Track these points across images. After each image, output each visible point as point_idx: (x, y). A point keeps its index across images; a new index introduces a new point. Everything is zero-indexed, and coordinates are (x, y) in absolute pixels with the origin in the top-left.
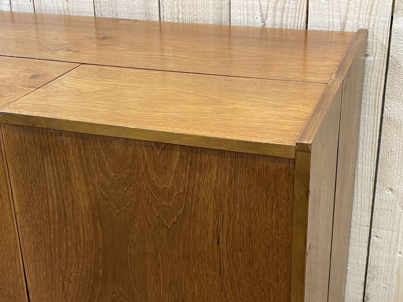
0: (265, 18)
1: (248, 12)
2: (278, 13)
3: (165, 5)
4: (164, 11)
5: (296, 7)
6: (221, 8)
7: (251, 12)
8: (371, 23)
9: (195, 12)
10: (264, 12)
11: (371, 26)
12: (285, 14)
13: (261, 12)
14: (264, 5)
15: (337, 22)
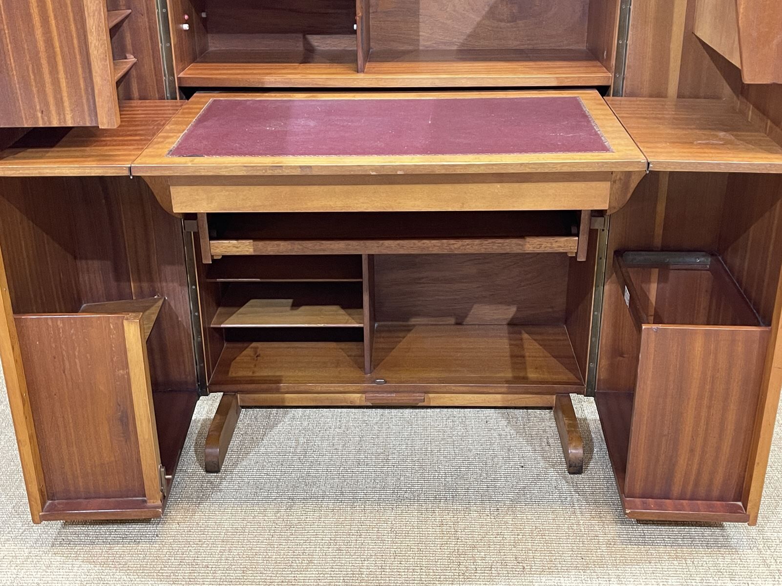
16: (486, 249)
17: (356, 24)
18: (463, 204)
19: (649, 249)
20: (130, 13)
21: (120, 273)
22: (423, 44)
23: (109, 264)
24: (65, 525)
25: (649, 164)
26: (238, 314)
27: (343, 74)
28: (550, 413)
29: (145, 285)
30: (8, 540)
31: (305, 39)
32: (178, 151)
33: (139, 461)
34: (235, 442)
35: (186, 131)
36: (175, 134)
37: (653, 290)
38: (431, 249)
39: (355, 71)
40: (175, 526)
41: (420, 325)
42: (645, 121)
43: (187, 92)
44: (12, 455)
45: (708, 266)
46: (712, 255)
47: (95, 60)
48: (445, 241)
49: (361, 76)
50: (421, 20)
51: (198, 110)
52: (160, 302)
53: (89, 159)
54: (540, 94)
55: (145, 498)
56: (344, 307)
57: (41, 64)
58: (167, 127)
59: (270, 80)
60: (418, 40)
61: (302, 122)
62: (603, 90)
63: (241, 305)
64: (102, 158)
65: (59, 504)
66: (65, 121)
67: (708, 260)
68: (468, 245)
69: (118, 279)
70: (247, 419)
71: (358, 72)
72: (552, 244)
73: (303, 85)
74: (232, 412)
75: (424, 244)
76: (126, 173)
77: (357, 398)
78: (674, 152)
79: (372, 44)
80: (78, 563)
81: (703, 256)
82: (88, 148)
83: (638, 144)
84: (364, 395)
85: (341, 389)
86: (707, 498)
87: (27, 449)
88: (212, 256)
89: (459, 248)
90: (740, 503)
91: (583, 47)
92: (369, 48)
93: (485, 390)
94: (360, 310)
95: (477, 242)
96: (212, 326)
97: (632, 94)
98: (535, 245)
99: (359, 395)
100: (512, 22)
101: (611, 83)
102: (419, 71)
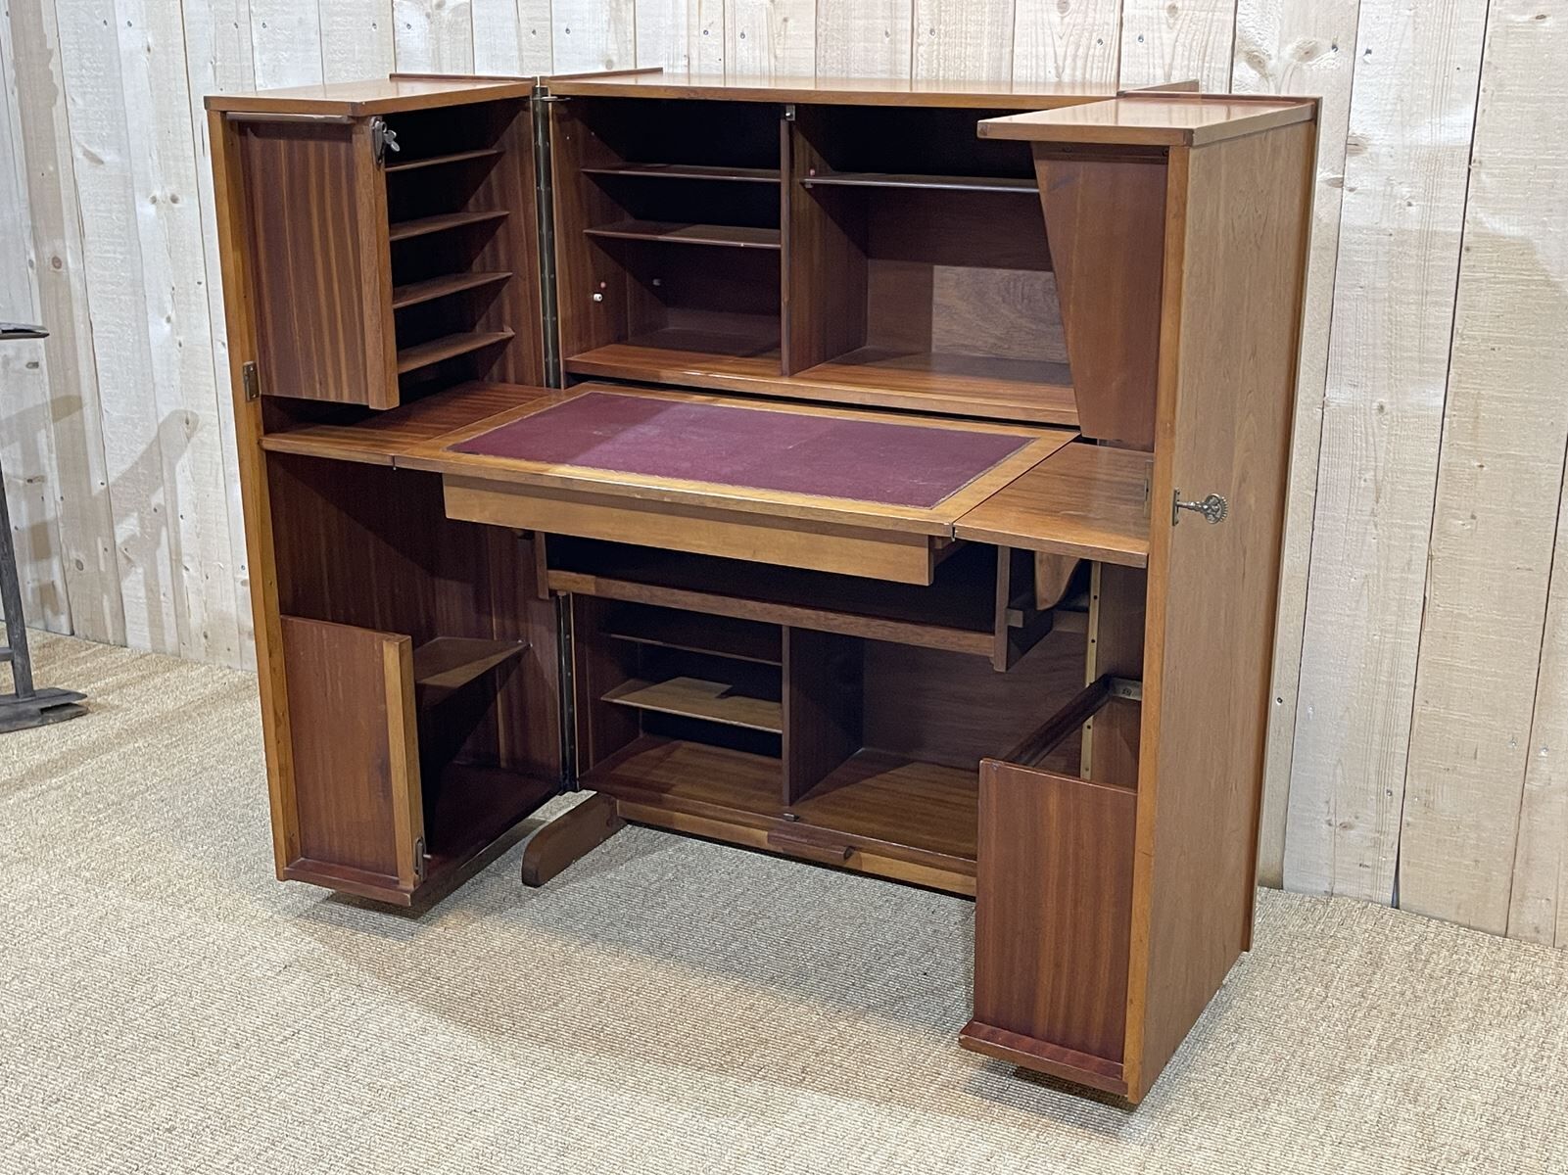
0: (1061, 70)
1: (1037, 63)
2: (1080, 63)
3: (920, 58)
4: (918, 66)
5: (1104, 53)
6: (1001, 59)
7: (1042, 63)
8: (1205, 72)
9: (963, 66)
10: (1060, 63)
11: (1205, 77)
12: (1089, 64)
13: (1056, 62)
14: (1060, 52)
15: (1159, 72)
16: (874, 632)
20: (510, 277)
22: (937, 346)
23: (470, 588)
27: (763, 375)
29: (509, 623)
35: (504, 425)
36: (486, 427)
48: (822, 613)
49: (781, 380)
50: (934, 311)
51: (553, 403)
55: (396, 878)
58: (491, 418)
63: (661, 680)
65: (313, 864)
69: (479, 611)
70: (625, 838)
71: (782, 374)
75: (796, 612)
83: (983, 504)
89: (840, 626)
95: (862, 620)
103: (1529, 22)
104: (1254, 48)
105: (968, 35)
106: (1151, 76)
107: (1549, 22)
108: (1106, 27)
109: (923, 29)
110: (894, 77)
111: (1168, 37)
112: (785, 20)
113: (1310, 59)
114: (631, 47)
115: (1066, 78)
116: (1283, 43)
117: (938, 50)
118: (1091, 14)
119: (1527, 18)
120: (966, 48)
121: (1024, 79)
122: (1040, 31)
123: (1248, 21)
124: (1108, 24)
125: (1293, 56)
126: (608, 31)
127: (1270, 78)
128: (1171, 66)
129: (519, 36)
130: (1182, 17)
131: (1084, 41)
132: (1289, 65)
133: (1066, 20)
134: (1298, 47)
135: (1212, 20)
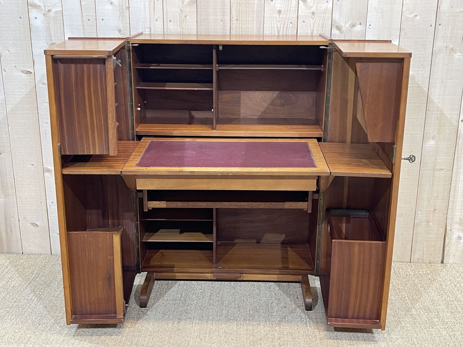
0: (279, 31)
1: (271, 30)
2: (285, 29)
4: (232, 31)
5: (293, 26)
6: (260, 28)
7: (273, 30)
8: (323, 31)
9: (248, 30)
10: (279, 29)
11: (323, 33)
12: (288, 30)
13: (277, 29)
14: (279, 26)
15: (310, 32)
17: (213, 109)
18: (256, 187)
19: (342, 208)
20: (118, 105)
21: (105, 216)
22: (242, 116)
23: (100, 211)
24: (79, 327)
25: (331, 173)
26: (155, 236)
27: (207, 130)
28: (299, 284)
29: (116, 221)
30: (54, 333)
31: (190, 113)
32: (140, 165)
33: (115, 297)
34: (152, 295)
35: (141, 156)
36: (138, 157)
37: (344, 226)
38: (243, 206)
39: (212, 129)
40: (127, 329)
41: (239, 243)
42: (334, 154)
43: (139, 137)
44: (51, 299)
45: (368, 216)
46: (369, 211)
47: (110, 129)
48: (250, 203)
49: (214, 131)
50: (241, 105)
51: (145, 146)
52: (122, 229)
53: (104, 167)
54: (291, 140)
55: (116, 315)
56: (204, 233)
57: (88, 130)
58: (133, 154)
59: (176, 133)
60: (240, 114)
61: (190, 152)
62: (319, 139)
63: (156, 232)
64: (109, 167)
65: (78, 316)
66: (96, 153)
67: (368, 214)
68: (260, 205)
69: (103, 218)
70: (157, 285)
71: (213, 129)
72: (296, 205)
73: (189, 135)
74: (151, 282)
75: (240, 204)
76: (119, 173)
77: (209, 276)
78: (342, 168)
79: (219, 115)
80: (86, 343)
81: (365, 212)
82: (102, 163)
83: (328, 164)
84: (213, 275)
85: (202, 271)
86: (364, 318)
87: (68, 290)
88: (148, 208)
89: (256, 206)
90: (378, 321)
91: (313, 118)
92: (218, 117)
93: (269, 272)
94: (212, 235)
95: (264, 203)
96: (143, 241)
97: (331, 141)
98: (288, 205)
99: (210, 274)
100: (282, 106)
101: (322, 136)
102: (239, 129)
103: (413, 17)
104: (337, 24)
105: (249, 21)
106: (307, 33)
107: (418, 17)
108: (293, 18)
109: (234, 19)
110: (224, 34)
111: (312, 21)
112: (186, 16)
113: (354, 27)
114: (128, 25)
115: (281, 34)
116: (346, 23)
117: (239, 26)
118: (288, 14)
119: (412, 16)
120: (248, 25)
121: (267, 34)
122: (272, 20)
123: (336, 16)
124: (294, 18)
125: (349, 27)
126: (119, 20)
127: (342, 33)
128: (313, 30)
129: (83, 21)
130: (316, 15)
131: (286, 23)
132: (348, 29)
133: (281, 16)
134: (350, 24)
135: (325, 16)
